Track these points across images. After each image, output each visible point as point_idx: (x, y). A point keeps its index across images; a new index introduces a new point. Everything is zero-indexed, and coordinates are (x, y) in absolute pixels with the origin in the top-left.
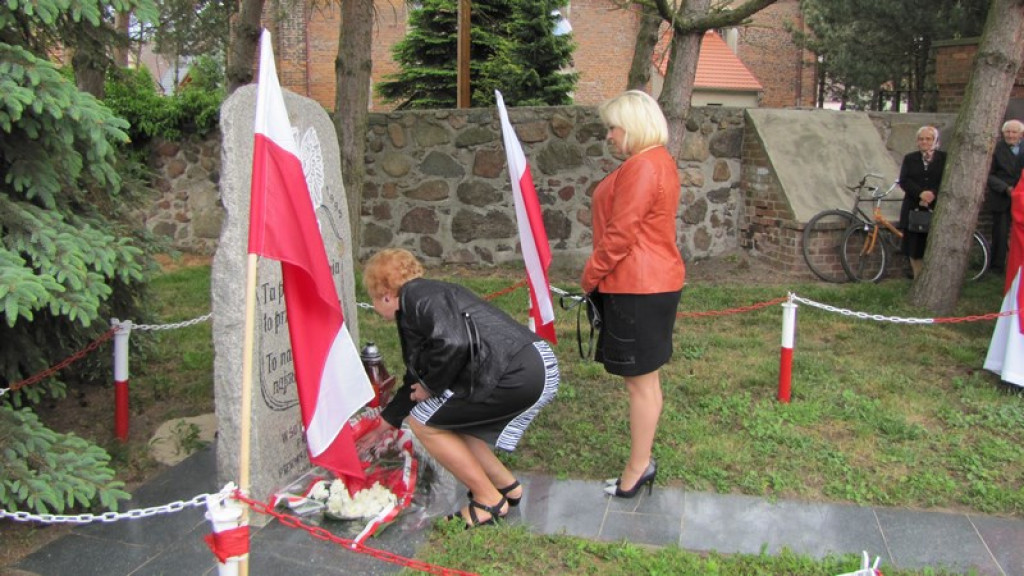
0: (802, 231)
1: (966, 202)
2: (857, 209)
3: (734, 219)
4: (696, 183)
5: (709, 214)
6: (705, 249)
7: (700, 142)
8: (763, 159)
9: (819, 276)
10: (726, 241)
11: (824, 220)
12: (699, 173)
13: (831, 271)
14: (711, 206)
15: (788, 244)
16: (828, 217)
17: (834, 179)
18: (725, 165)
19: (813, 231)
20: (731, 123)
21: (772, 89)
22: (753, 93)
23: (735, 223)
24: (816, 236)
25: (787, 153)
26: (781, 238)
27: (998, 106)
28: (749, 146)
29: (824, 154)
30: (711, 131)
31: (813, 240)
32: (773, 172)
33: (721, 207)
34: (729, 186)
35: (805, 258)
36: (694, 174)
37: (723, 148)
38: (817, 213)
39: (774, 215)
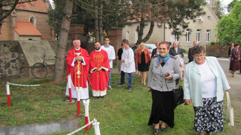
0: (31, 68)
1: (61, 59)
2: (44, 62)
3: (18, 66)
4: (7, 59)
5: (11, 66)
6: (11, 74)
7: (7, 49)
8: (22, 52)
9: (36, 77)
10: (16, 72)
11: (36, 65)
12: (8, 56)
13: (39, 76)
14: (11, 64)
15: (28, 71)
16: (37, 64)
17: (39, 56)
18: (14, 54)
19: (34, 68)
20: (15, 44)
21: (45, 35)
22: (40, 36)
23: (18, 67)
24: (35, 69)
25: (28, 50)
26: (27, 70)
27: (65, 39)
28: (19, 49)
29: (37, 50)
30: (10, 46)
31: (34, 70)
32: (24, 55)
33: (14, 64)
34: (16, 59)
35: (32, 74)
36: (6, 57)
37: (13, 50)
38: (34, 64)
39: (25, 65)
